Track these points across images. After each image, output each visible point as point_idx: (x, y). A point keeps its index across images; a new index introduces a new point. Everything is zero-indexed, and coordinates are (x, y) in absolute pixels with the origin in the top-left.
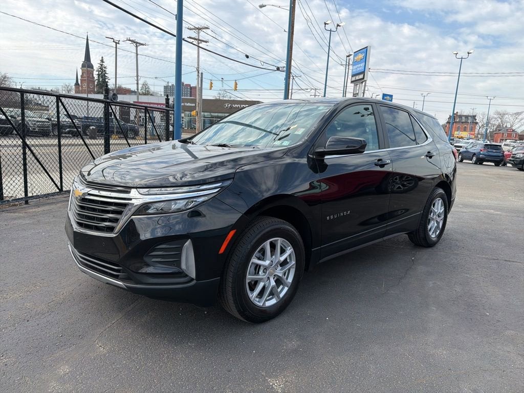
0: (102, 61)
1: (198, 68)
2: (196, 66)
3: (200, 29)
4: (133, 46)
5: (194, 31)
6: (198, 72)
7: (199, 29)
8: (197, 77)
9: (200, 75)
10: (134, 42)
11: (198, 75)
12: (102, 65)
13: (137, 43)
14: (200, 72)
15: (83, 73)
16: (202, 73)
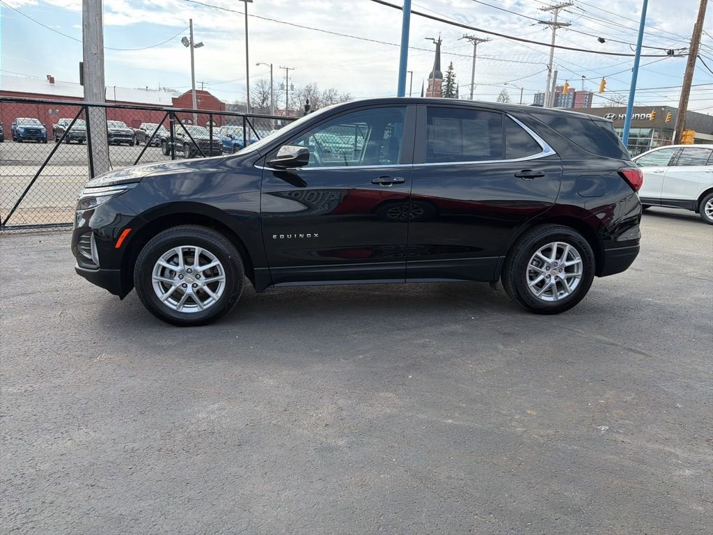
0: (451, 68)
1: (551, 64)
2: (548, 62)
3: (559, 7)
4: (471, 44)
5: (551, 11)
6: (550, 71)
7: (557, 8)
8: (547, 78)
9: (553, 74)
10: (473, 39)
11: (550, 75)
12: (449, 73)
13: (476, 39)
14: (553, 70)
15: (429, 86)
16: (556, 72)
